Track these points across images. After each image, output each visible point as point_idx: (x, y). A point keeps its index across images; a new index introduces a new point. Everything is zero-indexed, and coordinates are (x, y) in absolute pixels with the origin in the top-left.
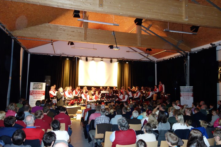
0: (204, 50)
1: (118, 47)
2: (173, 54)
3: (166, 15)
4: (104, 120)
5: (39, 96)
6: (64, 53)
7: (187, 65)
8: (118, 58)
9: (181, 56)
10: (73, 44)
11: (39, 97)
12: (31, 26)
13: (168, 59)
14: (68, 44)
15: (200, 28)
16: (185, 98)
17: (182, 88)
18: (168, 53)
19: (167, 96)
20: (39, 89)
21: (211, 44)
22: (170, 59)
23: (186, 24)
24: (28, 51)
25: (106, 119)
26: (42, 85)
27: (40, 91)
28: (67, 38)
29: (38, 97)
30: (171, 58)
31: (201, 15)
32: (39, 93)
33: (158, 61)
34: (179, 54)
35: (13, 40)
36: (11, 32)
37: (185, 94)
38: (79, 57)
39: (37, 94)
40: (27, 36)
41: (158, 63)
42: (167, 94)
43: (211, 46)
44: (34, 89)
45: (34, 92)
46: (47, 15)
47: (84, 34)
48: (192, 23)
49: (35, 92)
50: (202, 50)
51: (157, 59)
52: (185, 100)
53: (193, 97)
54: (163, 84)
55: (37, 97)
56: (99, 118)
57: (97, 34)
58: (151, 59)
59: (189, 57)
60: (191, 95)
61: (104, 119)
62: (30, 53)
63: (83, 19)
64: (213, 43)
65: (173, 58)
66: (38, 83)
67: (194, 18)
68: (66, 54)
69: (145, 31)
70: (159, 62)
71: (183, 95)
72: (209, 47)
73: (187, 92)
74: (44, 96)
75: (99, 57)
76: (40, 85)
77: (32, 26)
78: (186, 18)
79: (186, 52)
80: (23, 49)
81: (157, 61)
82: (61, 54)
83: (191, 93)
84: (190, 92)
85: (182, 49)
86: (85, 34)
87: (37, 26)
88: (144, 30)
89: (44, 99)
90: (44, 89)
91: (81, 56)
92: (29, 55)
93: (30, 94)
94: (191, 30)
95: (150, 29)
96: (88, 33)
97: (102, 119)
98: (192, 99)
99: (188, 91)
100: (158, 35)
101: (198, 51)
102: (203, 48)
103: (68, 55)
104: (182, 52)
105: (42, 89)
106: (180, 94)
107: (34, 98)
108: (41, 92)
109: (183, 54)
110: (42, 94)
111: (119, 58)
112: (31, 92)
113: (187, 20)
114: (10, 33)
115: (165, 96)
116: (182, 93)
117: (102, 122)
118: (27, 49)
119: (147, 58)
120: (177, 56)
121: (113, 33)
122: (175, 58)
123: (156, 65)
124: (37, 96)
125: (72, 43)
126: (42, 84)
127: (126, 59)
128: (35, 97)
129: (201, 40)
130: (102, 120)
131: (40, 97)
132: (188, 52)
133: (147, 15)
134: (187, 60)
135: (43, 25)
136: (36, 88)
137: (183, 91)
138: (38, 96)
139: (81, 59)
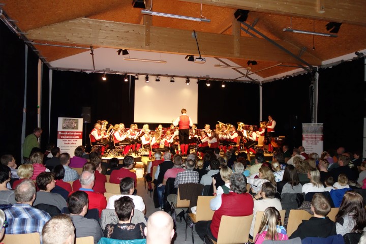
0: (344, 63)
1: (202, 57)
2: (291, 70)
3: (288, 3)
4: (192, 178)
5: (73, 140)
6: (109, 69)
7: (313, 88)
8: (199, 76)
9: (304, 74)
10: (127, 53)
11: (73, 142)
12: (55, 23)
13: (282, 79)
14: (119, 54)
15: (342, 25)
16: (310, 143)
17: (304, 125)
18: (281, 68)
19: (281, 140)
20: (73, 128)
21: (357, 53)
22: (285, 78)
23: (321, 19)
24: (49, 65)
25: (194, 175)
26: (77, 122)
27: (74, 132)
28: (117, 42)
29: (71, 142)
30: (287, 76)
31: (345, 4)
32: (73, 135)
33: (264, 82)
34: (301, 69)
35: (27, 47)
36: (24, 33)
37: (309, 136)
38: (134, 75)
39: (69, 137)
40: (49, 39)
41: (265, 85)
42: (280, 137)
43: (356, 56)
44: (64, 128)
45: (64, 134)
46: (84, 4)
47: (145, 37)
48: (331, 17)
49: (66, 134)
50: (340, 63)
51: (264, 77)
52: (311, 145)
53: (322, 141)
54: (273, 119)
55: (69, 142)
56: (183, 173)
57: (167, 36)
58: (254, 79)
59: (317, 74)
60: (319, 138)
61: (191, 175)
62: (52, 68)
63: (151, 11)
64: (360, 52)
65: (290, 77)
66: (70, 119)
67: (335, 9)
68: (112, 70)
69: (247, 31)
70: (266, 83)
71: (307, 138)
72: (352, 58)
73: (312, 132)
74: (81, 140)
75: (167, 76)
76: (73, 121)
77: (58, 22)
78: (322, 9)
79: (313, 66)
80: (42, 61)
81: (262, 81)
82: (104, 70)
83: (320, 135)
84: (318, 132)
85: (307, 62)
86: (148, 35)
87: (66, 22)
88: (245, 30)
89: (81, 145)
90: (80, 129)
91: (137, 74)
92: (51, 72)
93: (58, 136)
94: (328, 29)
95: (255, 28)
96: (151, 34)
97: (188, 175)
98: (320, 144)
99: (315, 132)
100: (269, 37)
101: (333, 65)
102: (342, 60)
103: (117, 72)
104: (307, 67)
106: (302, 135)
107: (65, 144)
108: (76, 134)
109: (308, 70)
110: (78, 137)
111: (201, 78)
112: (60, 133)
113: (323, 12)
114: (22, 35)
115: (277, 139)
116: (304, 135)
117: (188, 180)
118: (47, 62)
119: (246, 76)
120: (298, 74)
121: (193, 34)
122: (294, 76)
123: (261, 88)
124: (70, 140)
125: (125, 52)
126: (78, 120)
127: (212, 79)
128: (67, 142)
129: (340, 46)
130: (188, 178)
131: (75, 142)
132: (316, 66)
133: (257, 4)
134: (315, 79)
135: (76, 21)
136: (68, 127)
137: (307, 132)
139: (138, 79)
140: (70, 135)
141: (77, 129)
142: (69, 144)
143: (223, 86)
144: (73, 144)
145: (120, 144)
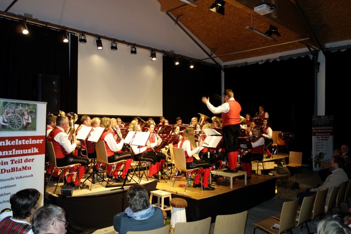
5: (24, 158)
11: (24, 164)
13: (260, 63)
16: (320, 139)
17: (315, 118)
20: (25, 128)
26: (33, 113)
27: (27, 138)
29: (19, 166)
32: (24, 147)
39: (14, 152)
41: (229, 70)
45: (2, 143)
49: (8, 142)
52: (321, 141)
55: (15, 166)
66: (18, 104)
71: (317, 133)
74: (43, 158)
81: (225, 66)
83: (331, 129)
91: (83, 33)
105: (35, 129)
107: (3, 171)
108: (31, 142)
110: (36, 150)
119: (212, 58)
123: (223, 74)
124: (16, 159)
126: (35, 107)
128: (9, 166)
131: (28, 164)
136: (12, 125)
137: (318, 125)
138: (20, 162)
139: (85, 41)
140: (18, 147)
141: (34, 129)
142: (13, 170)
143: (192, 67)
144: (25, 168)
145: (117, 157)
